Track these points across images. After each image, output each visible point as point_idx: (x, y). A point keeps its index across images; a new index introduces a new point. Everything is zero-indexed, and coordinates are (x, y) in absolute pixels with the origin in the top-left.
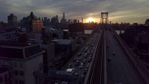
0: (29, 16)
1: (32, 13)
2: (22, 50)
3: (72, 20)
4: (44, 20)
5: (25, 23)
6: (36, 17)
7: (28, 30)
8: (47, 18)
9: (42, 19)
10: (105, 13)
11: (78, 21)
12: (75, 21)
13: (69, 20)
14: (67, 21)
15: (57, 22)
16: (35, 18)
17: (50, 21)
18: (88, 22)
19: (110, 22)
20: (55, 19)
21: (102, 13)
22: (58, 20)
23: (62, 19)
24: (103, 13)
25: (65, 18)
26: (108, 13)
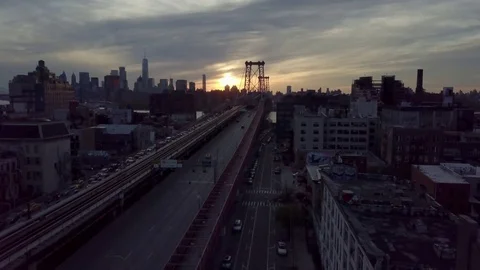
0: (34, 73)
1: (41, 63)
2: (37, 127)
3: (171, 80)
4: (78, 81)
5: (24, 91)
6: (54, 75)
7: (33, 109)
8: (91, 76)
9: (73, 77)
10: (255, 64)
11: (192, 85)
12: (182, 83)
13: (163, 82)
14: (156, 83)
15: (122, 87)
16: (50, 77)
17: (100, 85)
18: (223, 89)
19: (289, 88)
20: (116, 79)
21: (247, 63)
22: (125, 82)
23: (140, 79)
24: (251, 63)
25: (150, 77)
26: (263, 63)
